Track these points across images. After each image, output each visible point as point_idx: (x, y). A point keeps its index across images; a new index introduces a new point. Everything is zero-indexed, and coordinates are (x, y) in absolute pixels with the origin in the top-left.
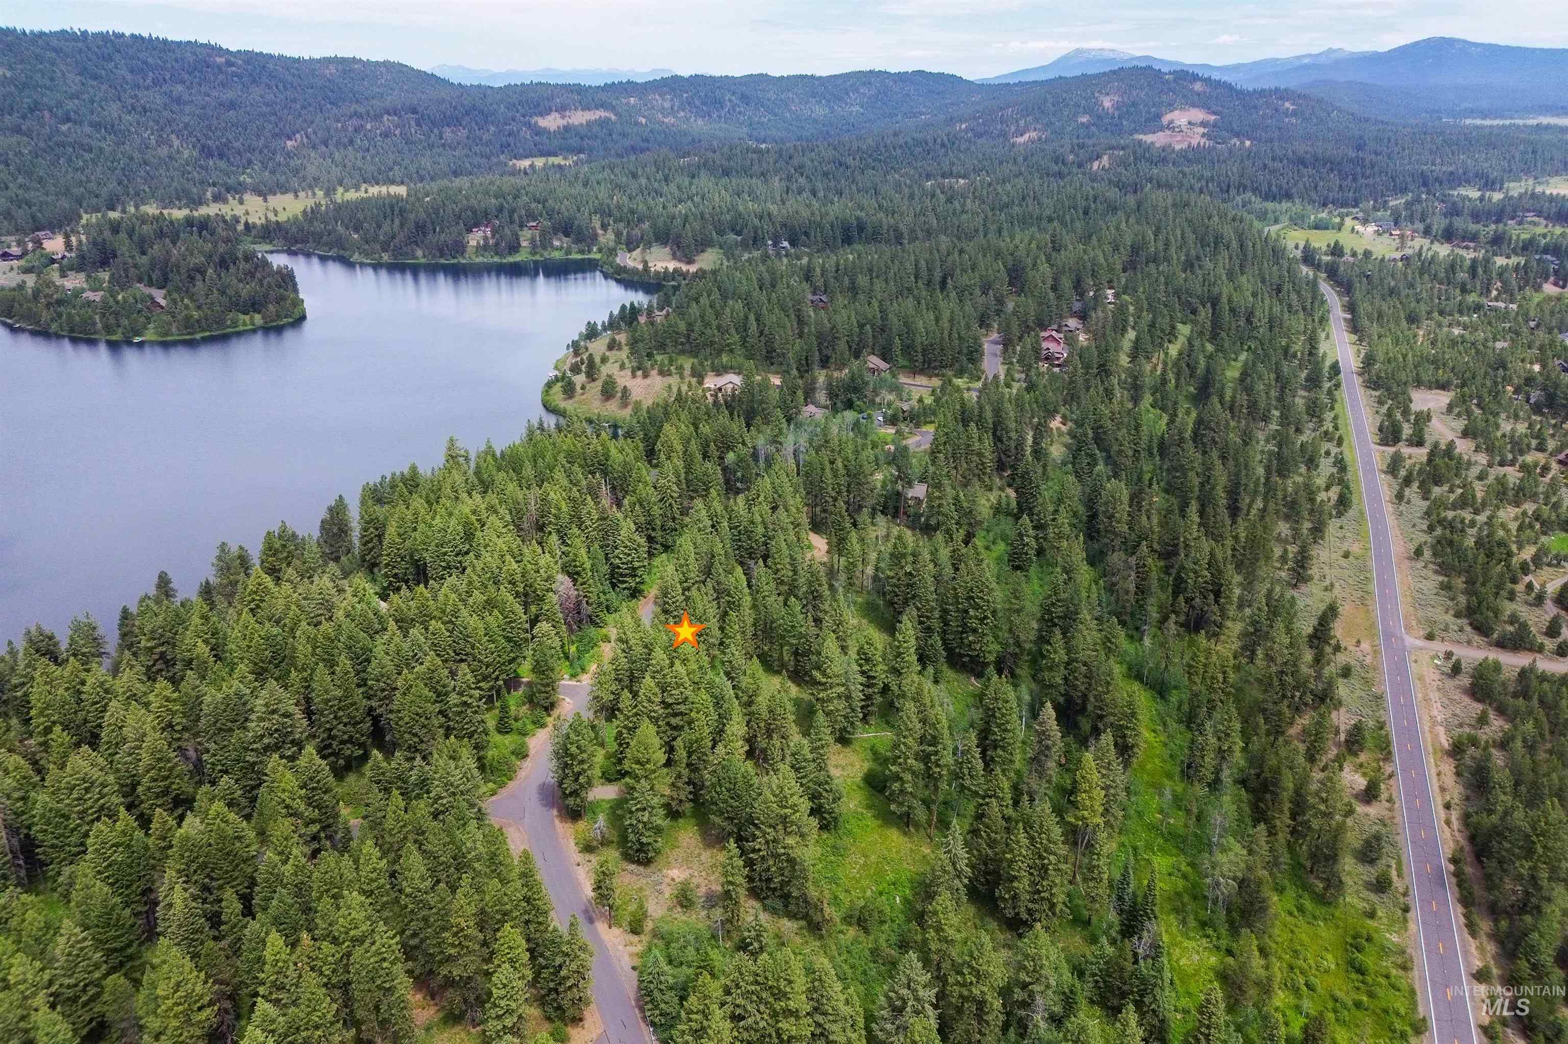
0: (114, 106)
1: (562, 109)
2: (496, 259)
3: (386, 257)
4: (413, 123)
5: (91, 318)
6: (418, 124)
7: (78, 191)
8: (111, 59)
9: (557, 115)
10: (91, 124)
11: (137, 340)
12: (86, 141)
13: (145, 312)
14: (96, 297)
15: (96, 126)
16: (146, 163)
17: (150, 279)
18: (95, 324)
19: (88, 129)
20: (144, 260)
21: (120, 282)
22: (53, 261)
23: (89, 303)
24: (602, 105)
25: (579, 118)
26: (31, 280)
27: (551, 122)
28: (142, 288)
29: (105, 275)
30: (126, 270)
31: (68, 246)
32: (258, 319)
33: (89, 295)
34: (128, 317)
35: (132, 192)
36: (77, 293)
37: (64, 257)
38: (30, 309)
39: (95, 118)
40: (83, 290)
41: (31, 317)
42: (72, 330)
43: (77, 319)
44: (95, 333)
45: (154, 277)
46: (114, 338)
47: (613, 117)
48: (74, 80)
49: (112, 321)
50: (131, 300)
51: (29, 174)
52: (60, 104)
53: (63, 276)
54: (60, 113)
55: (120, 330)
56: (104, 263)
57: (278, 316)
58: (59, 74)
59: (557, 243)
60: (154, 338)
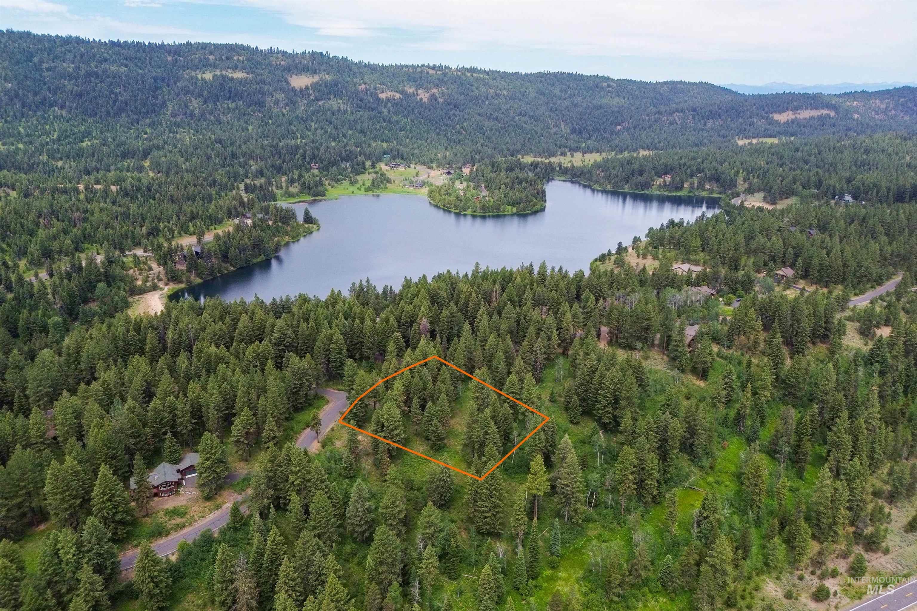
1: (795, 109)
2: (666, 193)
3: (609, 187)
4: (691, 117)
6: (694, 118)
9: (791, 112)
11: (463, 213)
14: (462, 193)
15: (531, 117)
17: (489, 187)
18: (451, 204)
19: (526, 119)
22: (462, 177)
24: (829, 106)
25: (804, 114)
27: (783, 118)
29: (472, 184)
30: (478, 183)
32: (515, 210)
39: (532, 113)
43: (447, 201)
47: (832, 114)
48: (533, 95)
49: (458, 203)
50: (470, 195)
52: (520, 107)
54: (518, 111)
55: (459, 208)
57: (524, 210)
59: (707, 187)
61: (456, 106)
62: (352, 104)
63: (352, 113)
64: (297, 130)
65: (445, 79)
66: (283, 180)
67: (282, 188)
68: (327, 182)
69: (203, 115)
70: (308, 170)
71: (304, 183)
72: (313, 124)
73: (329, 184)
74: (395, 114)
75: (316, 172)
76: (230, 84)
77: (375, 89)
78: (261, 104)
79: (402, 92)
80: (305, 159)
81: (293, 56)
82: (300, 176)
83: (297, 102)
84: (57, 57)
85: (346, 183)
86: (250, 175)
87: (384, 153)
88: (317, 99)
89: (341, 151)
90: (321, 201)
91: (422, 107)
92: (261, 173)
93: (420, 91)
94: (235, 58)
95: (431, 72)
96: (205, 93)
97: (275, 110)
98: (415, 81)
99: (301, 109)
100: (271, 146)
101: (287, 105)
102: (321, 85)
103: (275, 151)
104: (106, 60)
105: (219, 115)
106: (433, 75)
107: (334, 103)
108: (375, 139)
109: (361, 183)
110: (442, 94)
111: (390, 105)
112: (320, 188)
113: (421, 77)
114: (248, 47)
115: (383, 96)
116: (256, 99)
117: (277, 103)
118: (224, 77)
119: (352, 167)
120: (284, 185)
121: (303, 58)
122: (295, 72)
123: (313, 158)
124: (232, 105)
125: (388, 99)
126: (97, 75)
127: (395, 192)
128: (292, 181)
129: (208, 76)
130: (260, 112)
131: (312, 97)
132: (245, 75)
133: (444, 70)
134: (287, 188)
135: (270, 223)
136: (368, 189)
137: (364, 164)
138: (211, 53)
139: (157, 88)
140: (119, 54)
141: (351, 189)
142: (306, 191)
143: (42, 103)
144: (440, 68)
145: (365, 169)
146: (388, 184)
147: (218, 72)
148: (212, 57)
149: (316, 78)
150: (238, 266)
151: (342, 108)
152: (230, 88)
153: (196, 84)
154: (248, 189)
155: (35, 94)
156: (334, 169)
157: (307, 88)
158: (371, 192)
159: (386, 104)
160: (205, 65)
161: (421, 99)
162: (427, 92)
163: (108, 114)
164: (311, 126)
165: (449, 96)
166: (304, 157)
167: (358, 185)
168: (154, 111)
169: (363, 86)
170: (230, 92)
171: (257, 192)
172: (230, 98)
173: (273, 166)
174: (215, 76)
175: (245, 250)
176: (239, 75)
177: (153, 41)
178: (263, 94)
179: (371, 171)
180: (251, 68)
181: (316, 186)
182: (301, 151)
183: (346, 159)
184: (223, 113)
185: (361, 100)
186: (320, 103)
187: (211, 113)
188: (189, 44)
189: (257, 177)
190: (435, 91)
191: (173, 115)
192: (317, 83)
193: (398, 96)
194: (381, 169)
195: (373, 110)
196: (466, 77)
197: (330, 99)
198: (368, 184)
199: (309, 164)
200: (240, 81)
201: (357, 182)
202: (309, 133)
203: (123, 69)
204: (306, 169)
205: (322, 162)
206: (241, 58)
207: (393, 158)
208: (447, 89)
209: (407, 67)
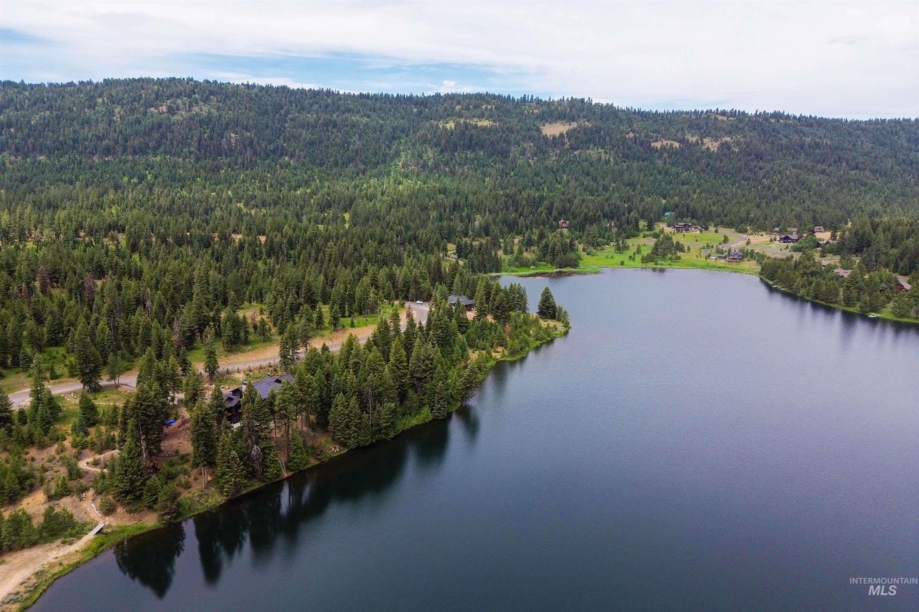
0: (890, 161)
5: (836, 289)
7: (849, 207)
8: (896, 134)
10: (871, 170)
11: (872, 315)
12: (864, 179)
13: (888, 292)
14: (846, 274)
15: (874, 172)
16: (903, 195)
17: (896, 266)
18: (837, 295)
19: (868, 173)
20: (895, 251)
21: (868, 266)
22: (818, 245)
23: (838, 278)
26: (797, 256)
28: (886, 272)
29: (857, 260)
30: (877, 256)
31: (833, 237)
33: (840, 271)
34: (870, 294)
35: (888, 211)
36: (830, 268)
37: (828, 243)
38: (788, 275)
39: (875, 167)
40: (836, 267)
41: (787, 281)
42: (816, 297)
43: (824, 288)
44: (835, 302)
45: (901, 265)
46: (851, 310)
48: (868, 146)
49: (855, 294)
50: (877, 279)
51: (821, 196)
52: (854, 158)
53: (823, 256)
54: (853, 164)
55: (858, 304)
56: (858, 251)
58: (860, 143)
60: (890, 317)
61: (759, 157)
62: (616, 153)
63: (616, 163)
64: (545, 182)
65: (740, 126)
66: (516, 241)
67: (512, 253)
68: (581, 247)
69: (436, 166)
70: (553, 229)
71: (547, 246)
72: (565, 176)
73: (584, 250)
74: (673, 165)
75: (565, 231)
76: (473, 131)
77: (647, 136)
78: (504, 154)
79: (681, 141)
80: (550, 214)
81: (549, 104)
82: (542, 236)
83: (547, 152)
84: (303, 109)
85: (610, 249)
86: (470, 233)
87: (665, 210)
88: (573, 148)
89: (603, 205)
90: (570, 274)
91: (710, 157)
92: (486, 230)
93: (705, 140)
94: (484, 107)
95: (720, 118)
96: (443, 141)
97: (521, 161)
98: (699, 128)
99: (552, 159)
100: (507, 196)
101: (535, 155)
102: (579, 133)
103: (510, 202)
104: (349, 110)
105: (454, 167)
106: (723, 121)
107: (593, 153)
108: (649, 194)
109: (633, 249)
110: (738, 143)
111: (666, 155)
112: (571, 255)
113: (707, 124)
114: (499, 97)
115: (658, 145)
116: (499, 147)
117: (523, 153)
118: (466, 124)
119: (619, 227)
120: (516, 248)
121: (560, 105)
122: (549, 119)
123: (563, 213)
124: (470, 155)
125: (663, 148)
126: (335, 125)
127: (694, 266)
128: (529, 243)
129: (451, 125)
130: (502, 162)
131: (567, 146)
132: (491, 123)
133: (740, 117)
134: (520, 252)
135: (471, 315)
136: (646, 260)
137: (637, 223)
138: (459, 103)
139: (394, 138)
140: (365, 105)
141: (619, 258)
142: (549, 258)
143: (274, 151)
144: (733, 114)
145: (637, 229)
146: (679, 254)
147: (462, 121)
148: (458, 107)
149: (574, 125)
150: (352, 443)
151: (603, 158)
152: (472, 135)
153: (435, 132)
154: (461, 252)
155: (270, 143)
156: (593, 229)
157: (561, 135)
158: (651, 265)
159: (661, 154)
160: (449, 114)
161: (708, 148)
162: (716, 141)
163: (336, 164)
164: (562, 178)
165: (747, 144)
166: (550, 210)
167: (630, 253)
168: (384, 161)
169: (631, 135)
170: (471, 140)
171: (472, 256)
172: (469, 148)
173: (505, 222)
174: (457, 124)
175: (378, 398)
176: (485, 123)
177: (401, 93)
178: (508, 142)
179: (648, 233)
180: (499, 116)
181: (565, 252)
182: (546, 202)
183: (610, 216)
184: (460, 164)
185: (629, 149)
186: (576, 153)
187: (446, 164)
188: (438, 95)
189: (481, 236)
190: (728, 139)
191: (405, 166)
192: (575, 130)
193: (676, 145)
194: (662, 231)
195: (643, 160)
196: (770, 123)
197: (588, 148)
198: (646, 251)
199: (556, 220)
200: (484, 129)
201: (626, 248)
202: (559, 186)
203: (365, 120)
204: (551, 227)
205: (575, 218)
206: (489, 107)
207: (681, 216)
208: (744, 137)
209: (687, 113)
